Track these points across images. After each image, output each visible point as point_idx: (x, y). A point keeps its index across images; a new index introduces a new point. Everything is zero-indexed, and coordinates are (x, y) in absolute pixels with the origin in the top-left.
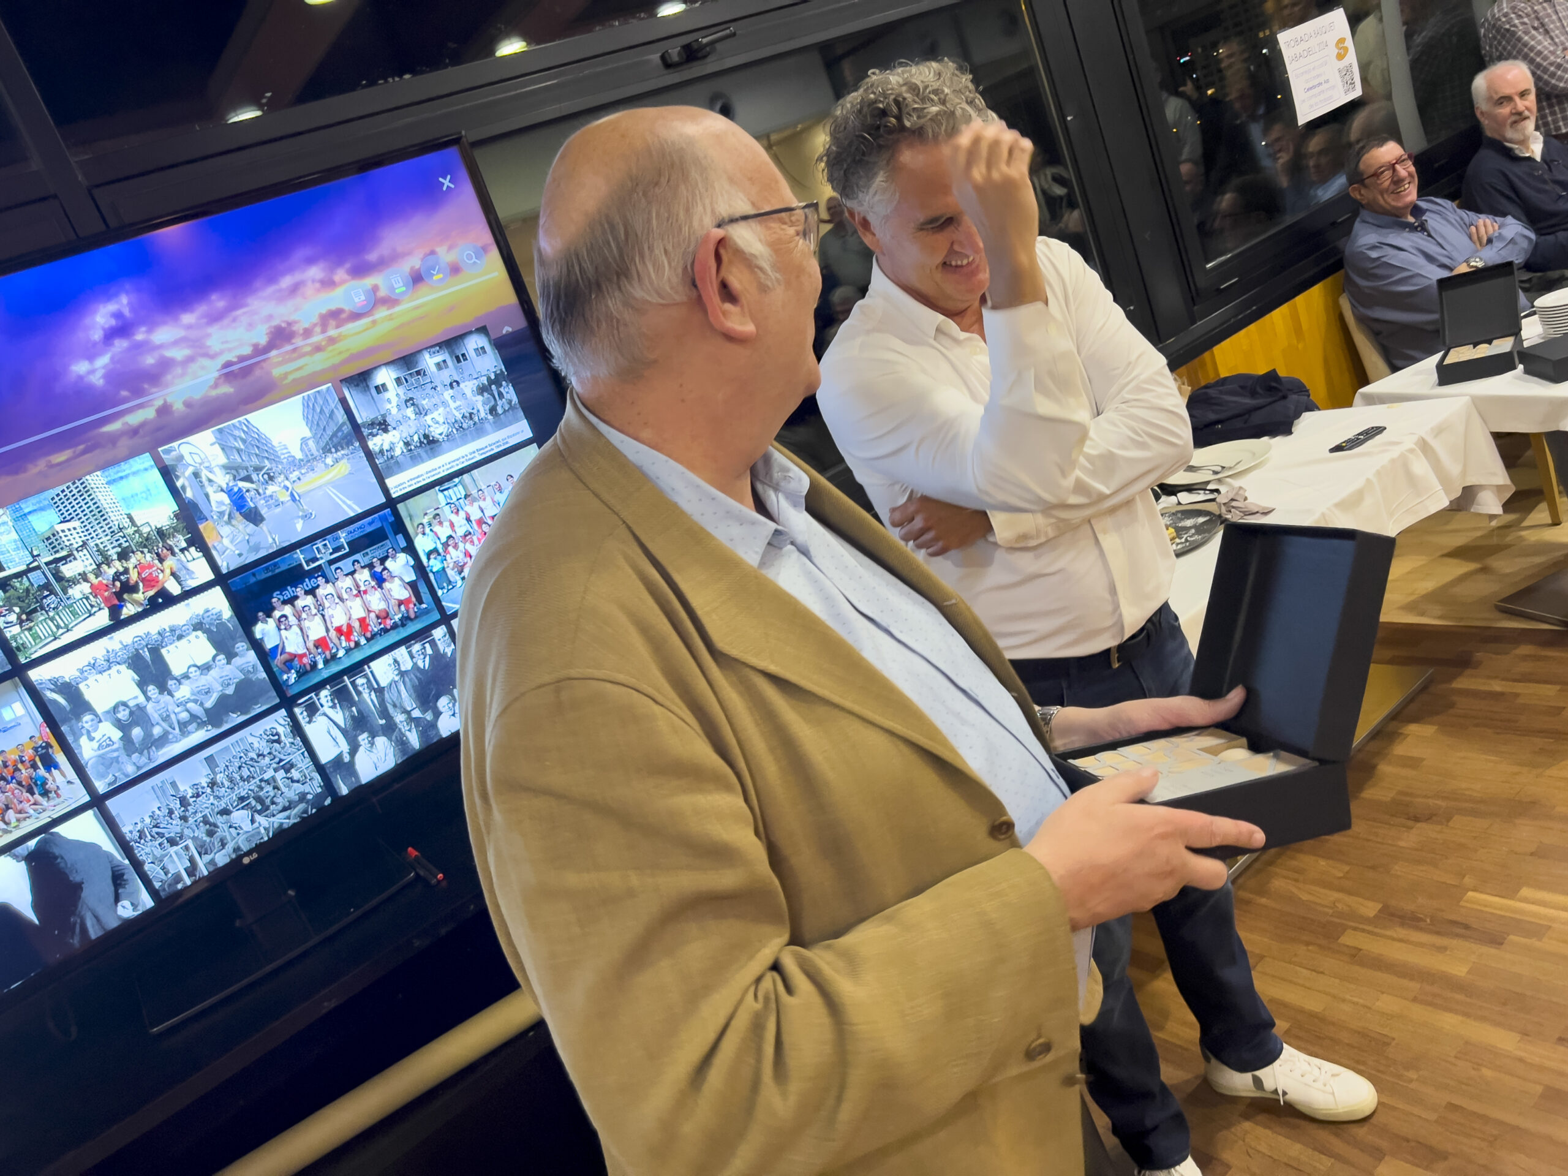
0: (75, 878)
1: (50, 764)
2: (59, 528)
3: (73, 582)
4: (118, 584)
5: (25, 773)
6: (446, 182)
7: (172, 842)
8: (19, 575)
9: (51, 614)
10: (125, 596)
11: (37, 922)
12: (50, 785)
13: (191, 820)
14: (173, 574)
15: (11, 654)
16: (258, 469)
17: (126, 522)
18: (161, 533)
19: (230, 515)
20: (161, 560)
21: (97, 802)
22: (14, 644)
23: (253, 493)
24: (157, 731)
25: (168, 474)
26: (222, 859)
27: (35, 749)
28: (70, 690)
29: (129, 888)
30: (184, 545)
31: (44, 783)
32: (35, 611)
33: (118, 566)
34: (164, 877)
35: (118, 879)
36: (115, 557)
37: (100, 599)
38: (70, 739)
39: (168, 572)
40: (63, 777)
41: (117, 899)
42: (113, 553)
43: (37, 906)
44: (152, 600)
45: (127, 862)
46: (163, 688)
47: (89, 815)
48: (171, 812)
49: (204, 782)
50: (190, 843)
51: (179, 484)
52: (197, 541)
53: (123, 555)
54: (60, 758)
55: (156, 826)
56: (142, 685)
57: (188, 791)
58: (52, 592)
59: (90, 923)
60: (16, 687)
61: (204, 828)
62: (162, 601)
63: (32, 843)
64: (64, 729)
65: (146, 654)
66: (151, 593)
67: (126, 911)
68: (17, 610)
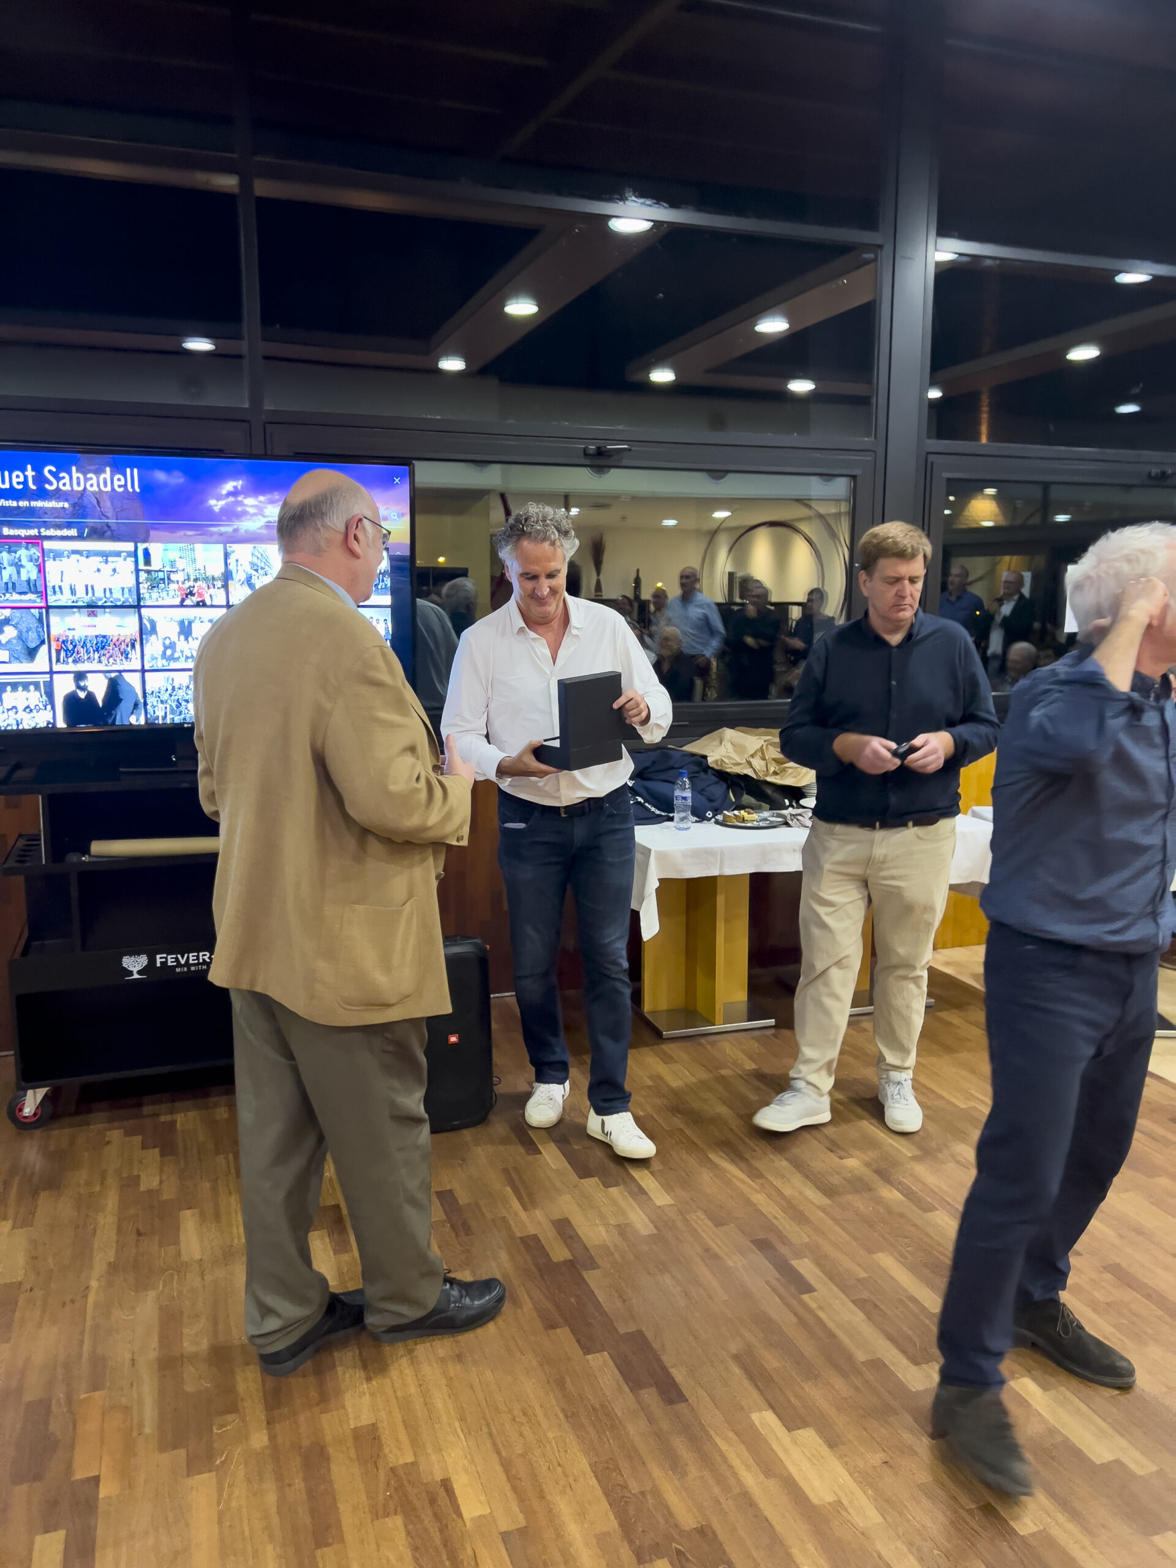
0: (121, 696)
1: (133, 646)
2: (177, 559)
3: (173, 582)
4: (188, 590)
5: (123, 646)
6: (397, 480)
7: (162, 702)
8: (155, 571)
9: (160, 591)
10: (189, 596)
11: (101, 705)
12: (129, 656)
13: (173, 697)
14: (211, 596)
15: (139, 599)
16: (262, 568)
17: (202, 568)
18: (213, 578)
19: (243, 583)
20: (209, 588)
21: (143, 671)
22: (142, 596)
23: (256, 577)
24: (176, 655)
25: (226, 556)
26: (177, 720)
27: (131, 640)
28: (153, 624)
29: (138, 711)
30: (220, 586)
31: (128, 654)
32: (154, 587)
33: (191, 583)
34: (152, 714)
35: (136, 705)
36: (192, 579)
37: (179, 593)
38: (144, 642)
39: (209, 594)
40: (135, 655)
41: (132, 713)
42: (192, 578)
43: (104, 701)
44: (198, 603)
45: (142, 701)
46: (186, 639)
47: (138, 675)
48: (167, 690)
49: (185, 685)
50: (168, 706)
51: (229, 561)
52: (225, 586)
53: (196, 580)
54: (138, 646)
55: (159, 692)
56: (180, 633)
57: (177, 686)
58: (164, 583)
59: (118, 717)
60: (135, 613)
61: (176, 703)
62: (202, 604)
64: (144, 636)
65: (186, 623)
66: (199, 599)
67: (133, 720)
68: (149, 583)
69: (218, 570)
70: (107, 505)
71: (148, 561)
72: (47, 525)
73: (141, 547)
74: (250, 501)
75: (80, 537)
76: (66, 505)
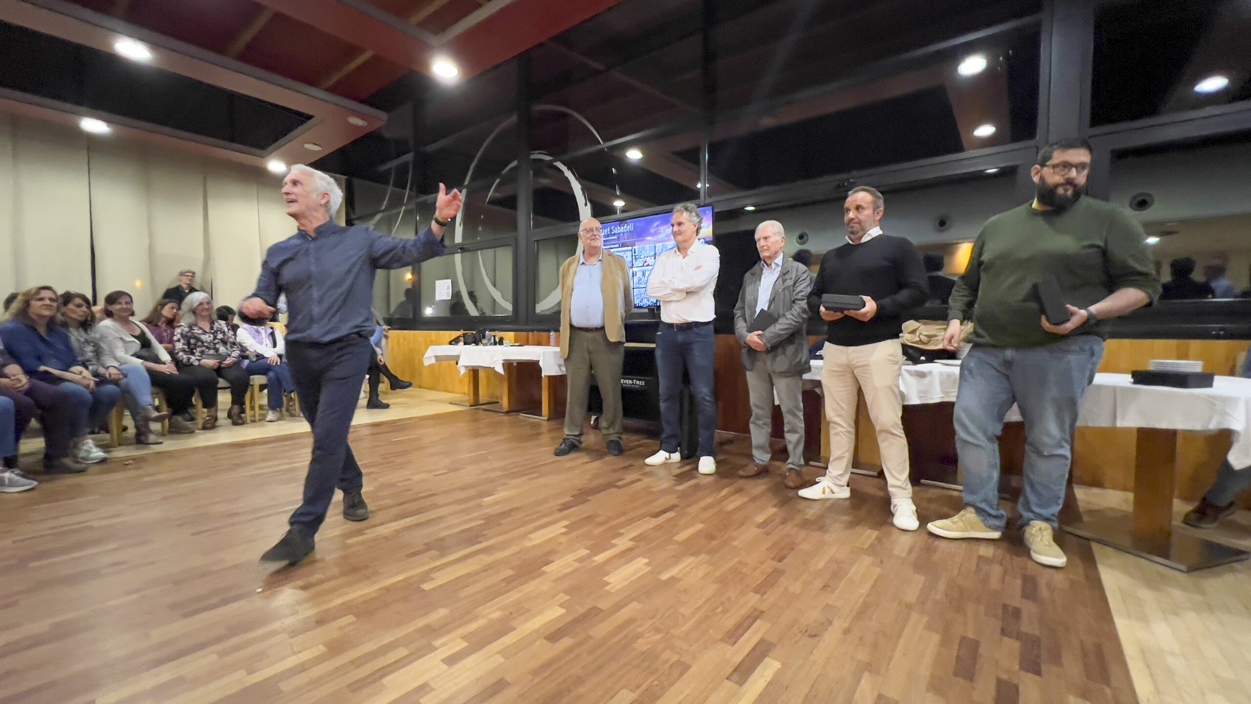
4: (645, 261)
10: (645, 263)
69: (652, 253)
70: (625, 235)
71: (635, 253)
72: (612, 244)
73: (634, 248)
74: (662, 228)
75: (619, 247)
76: (616, 237)
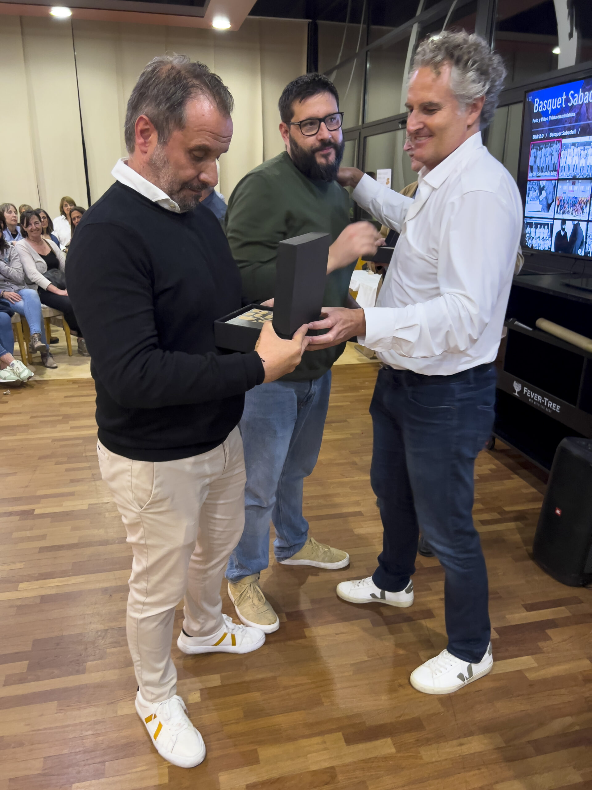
0: (577, 237)
1: (586, 206)
5: (582, 204)
11: (568, 241)
12: (584, 211)
21: (588, 221)
27: (586, 200)
29: (582, 247)
34: (588, 249)
35: (582, 243)
41: (580, 248)
43: (570, 238)
45: (585, 240)
47: (586, 223)
54: (588, 205)
59: (574, 249)
63: (576, 222)
67: (580, 252)
72: (565, 129)
75: (577, 135)
76: (573, 114)
